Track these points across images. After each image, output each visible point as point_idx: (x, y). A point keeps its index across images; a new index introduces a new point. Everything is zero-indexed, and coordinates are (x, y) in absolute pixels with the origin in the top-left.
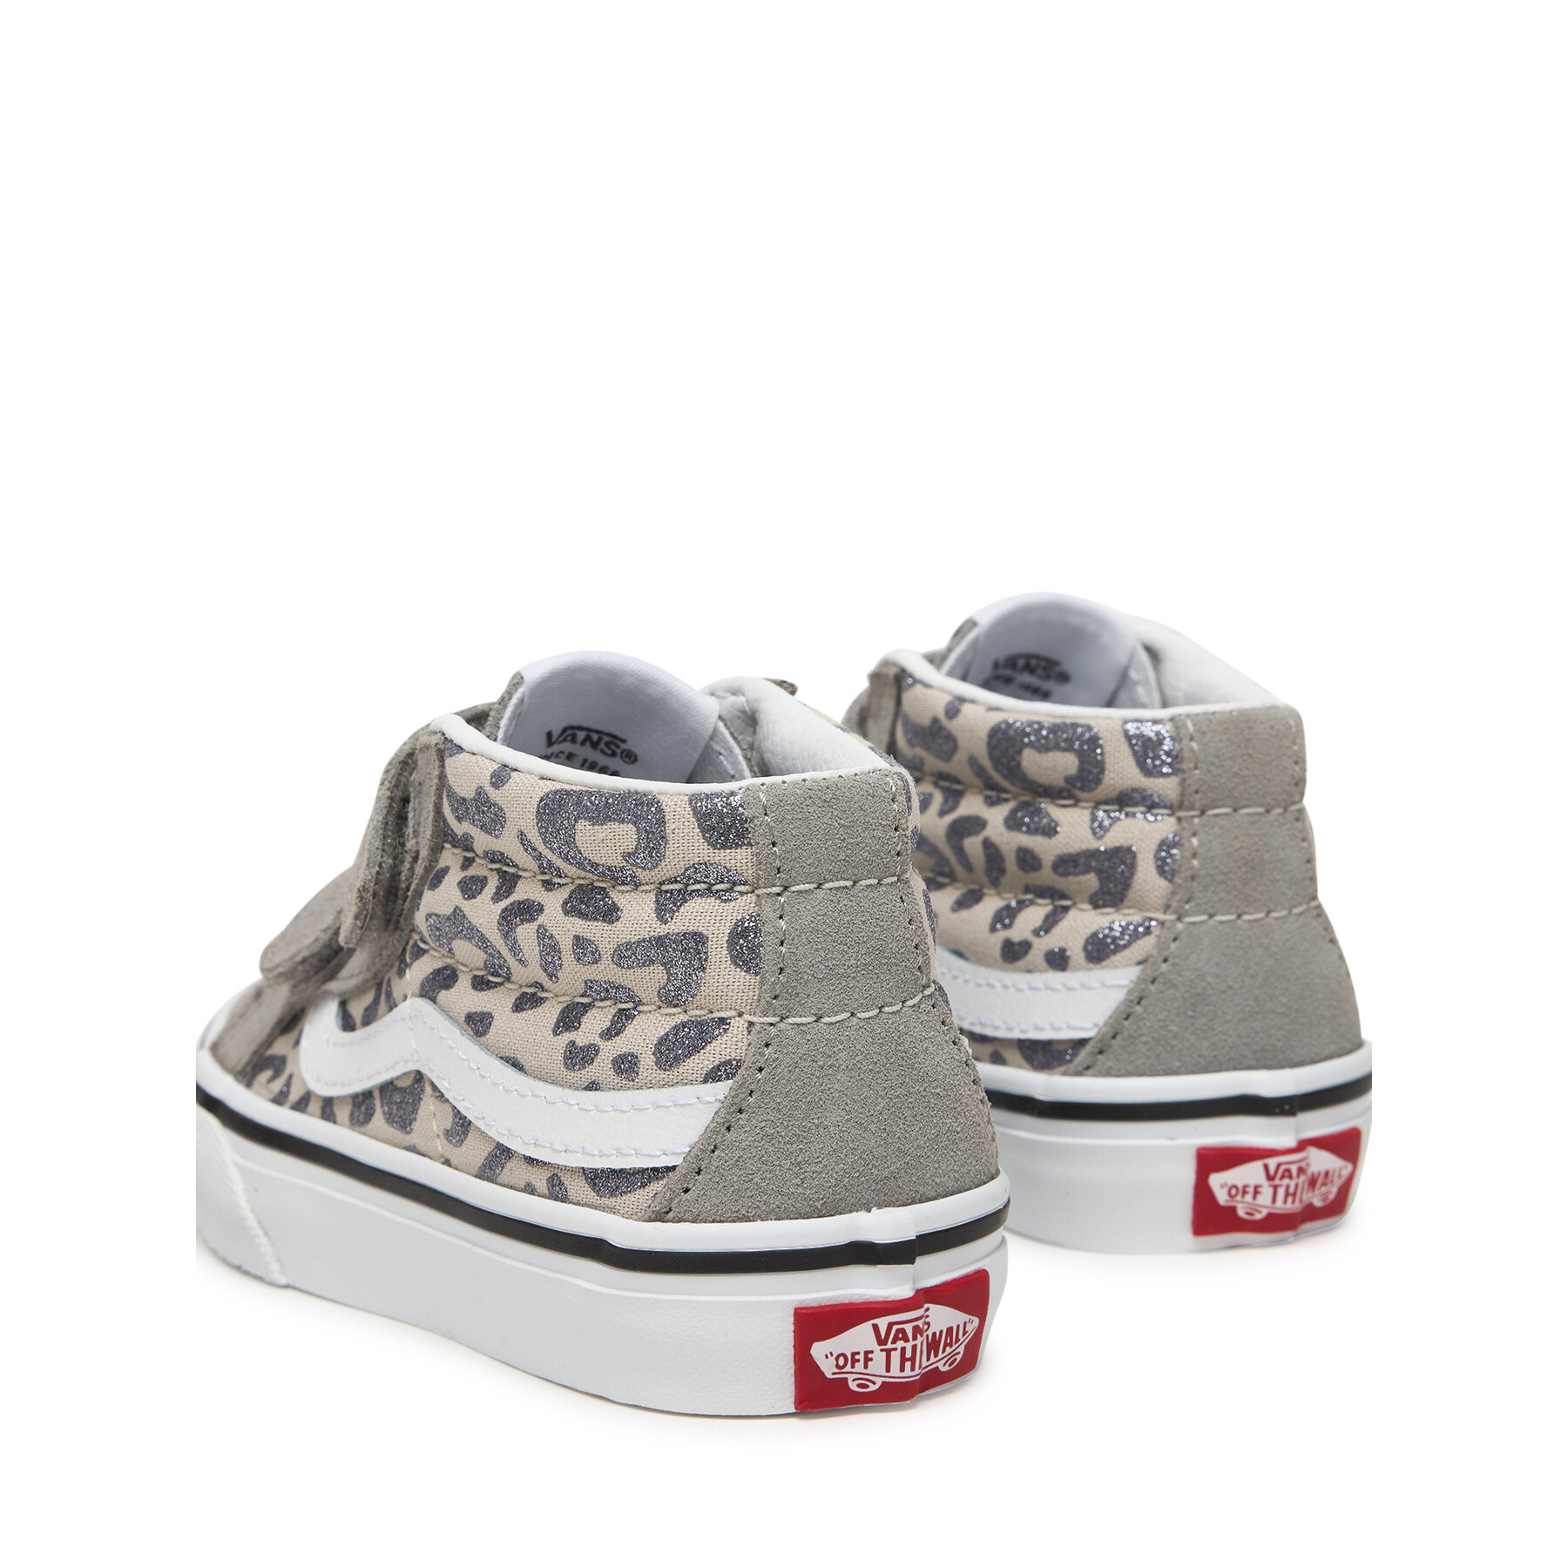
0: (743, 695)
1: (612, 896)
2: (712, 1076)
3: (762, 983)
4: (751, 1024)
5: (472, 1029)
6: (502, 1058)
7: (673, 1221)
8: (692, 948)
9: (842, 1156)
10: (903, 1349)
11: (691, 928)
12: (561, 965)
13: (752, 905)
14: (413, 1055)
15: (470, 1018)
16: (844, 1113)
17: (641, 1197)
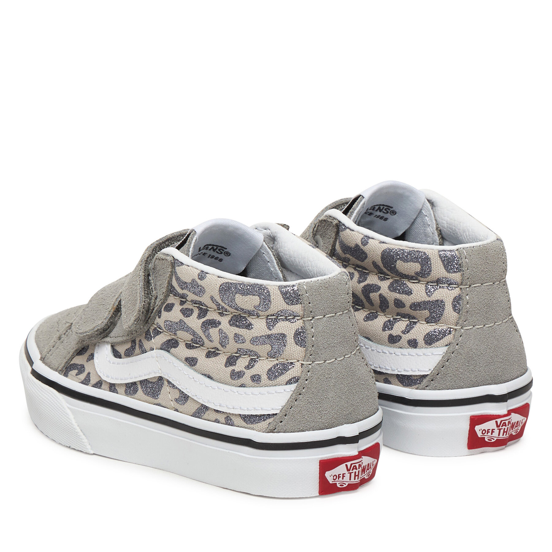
0: (269, 230)
1: (249, 320)
2: (289, 382)
3: (306, 350)
4: (302, 364)
5: (189, 364)
6: (203, 374)
7: (276, 432)
8: (281, 339)
9: (334, 408)
10: (355, 472)
11: (280, 332)
12: (228, 343)
13: (301, 324)
14: (159, 371)
15: (187, 359)
16: (334, 393)
17: (264, 424)
